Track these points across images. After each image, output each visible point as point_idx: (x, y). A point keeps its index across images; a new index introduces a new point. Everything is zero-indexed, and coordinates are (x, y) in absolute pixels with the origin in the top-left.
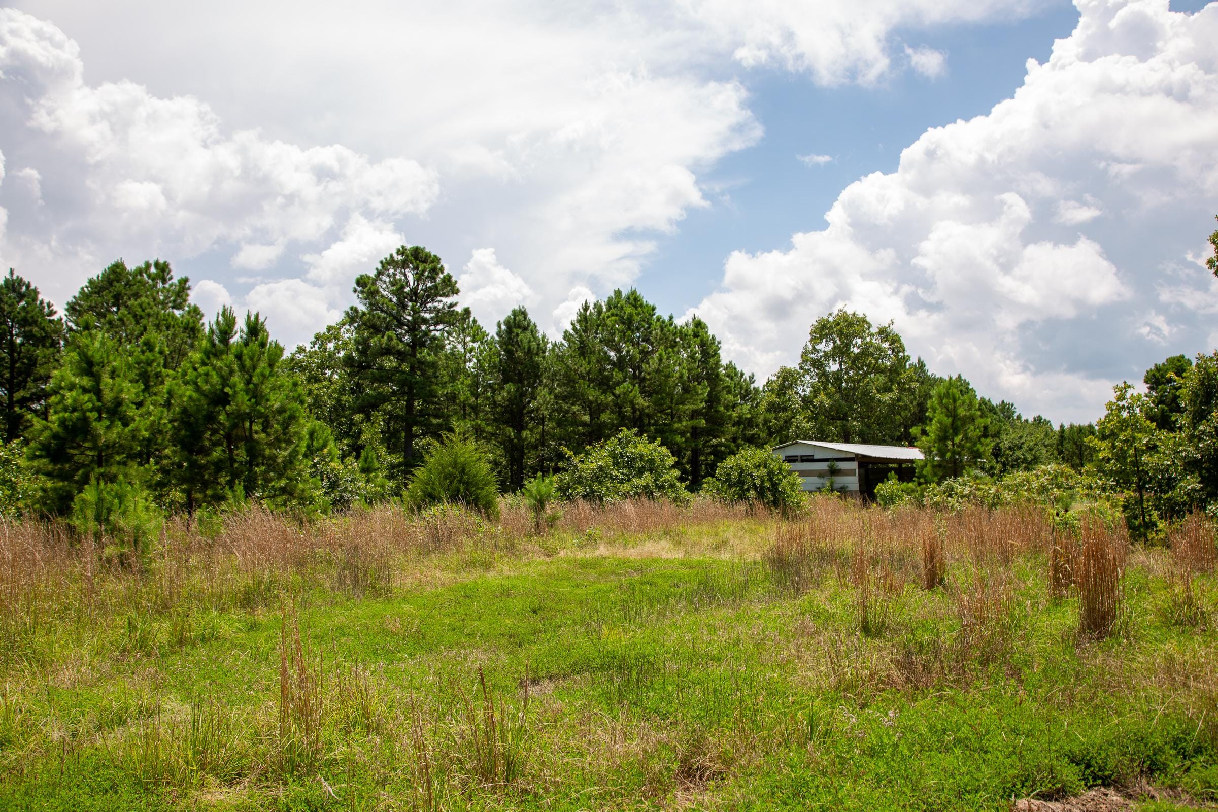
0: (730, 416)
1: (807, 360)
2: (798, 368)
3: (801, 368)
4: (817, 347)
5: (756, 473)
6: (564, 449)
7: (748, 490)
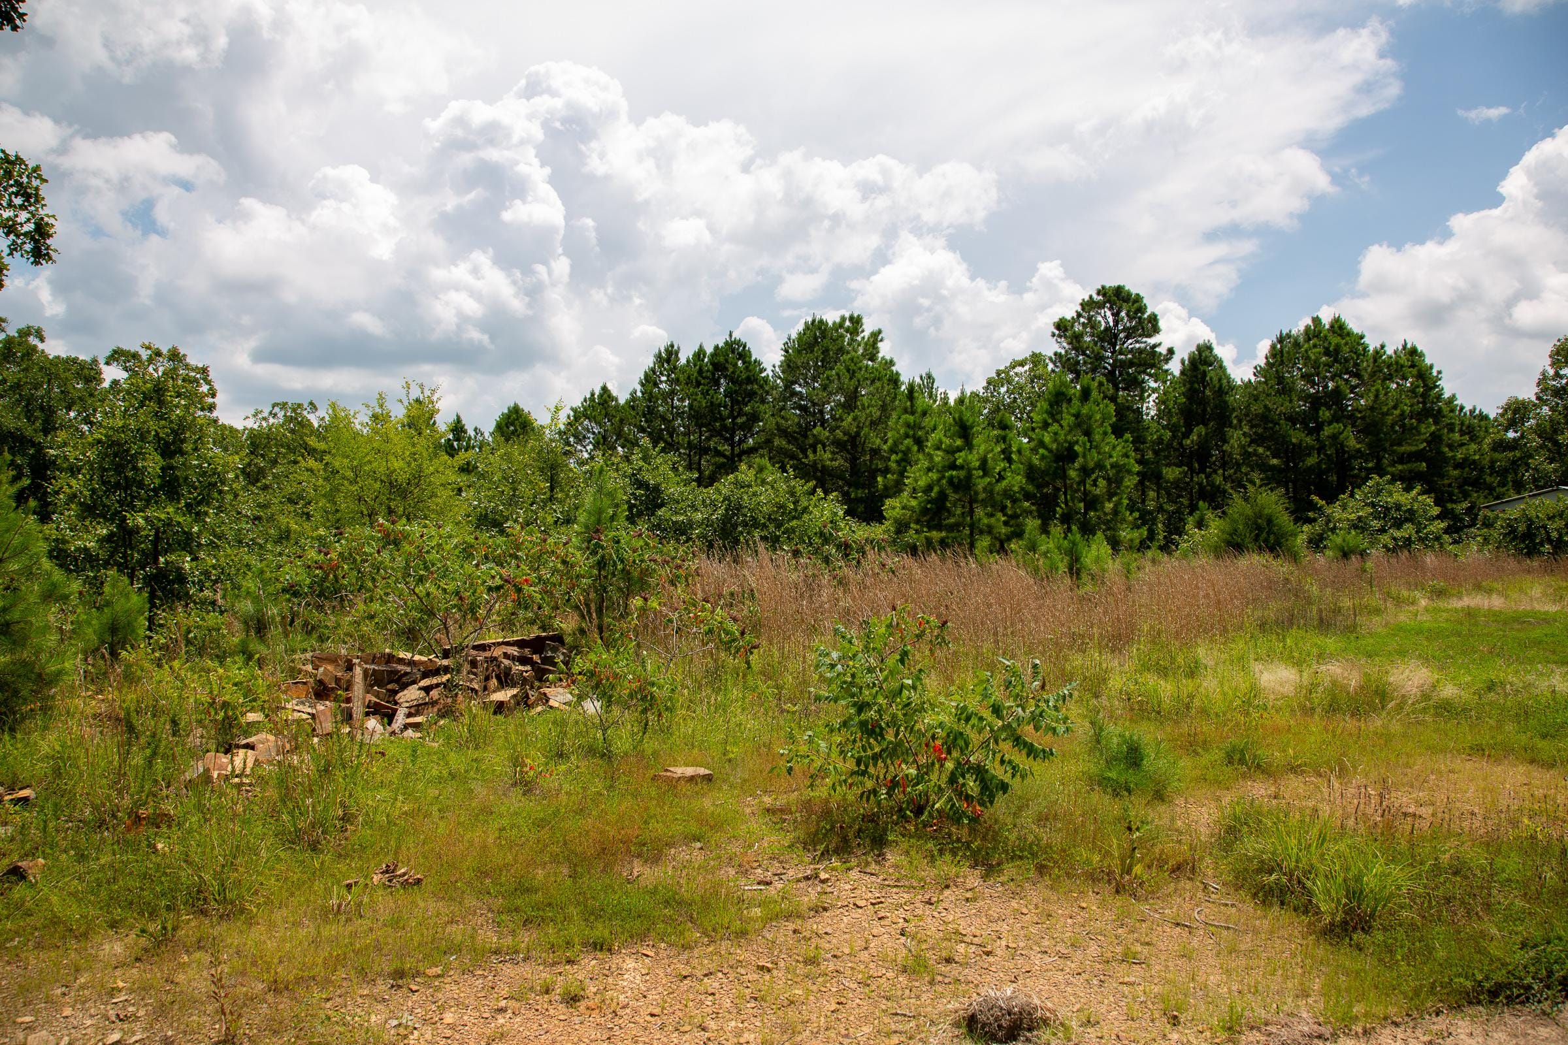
0: (1454, 457)
1: (1547, 389)
2: (1534, 399)
3: (1538, 398)
4: (1562, 372)
5: (1550, 526)
6: (1315, 498)
7: (1542, 544)
